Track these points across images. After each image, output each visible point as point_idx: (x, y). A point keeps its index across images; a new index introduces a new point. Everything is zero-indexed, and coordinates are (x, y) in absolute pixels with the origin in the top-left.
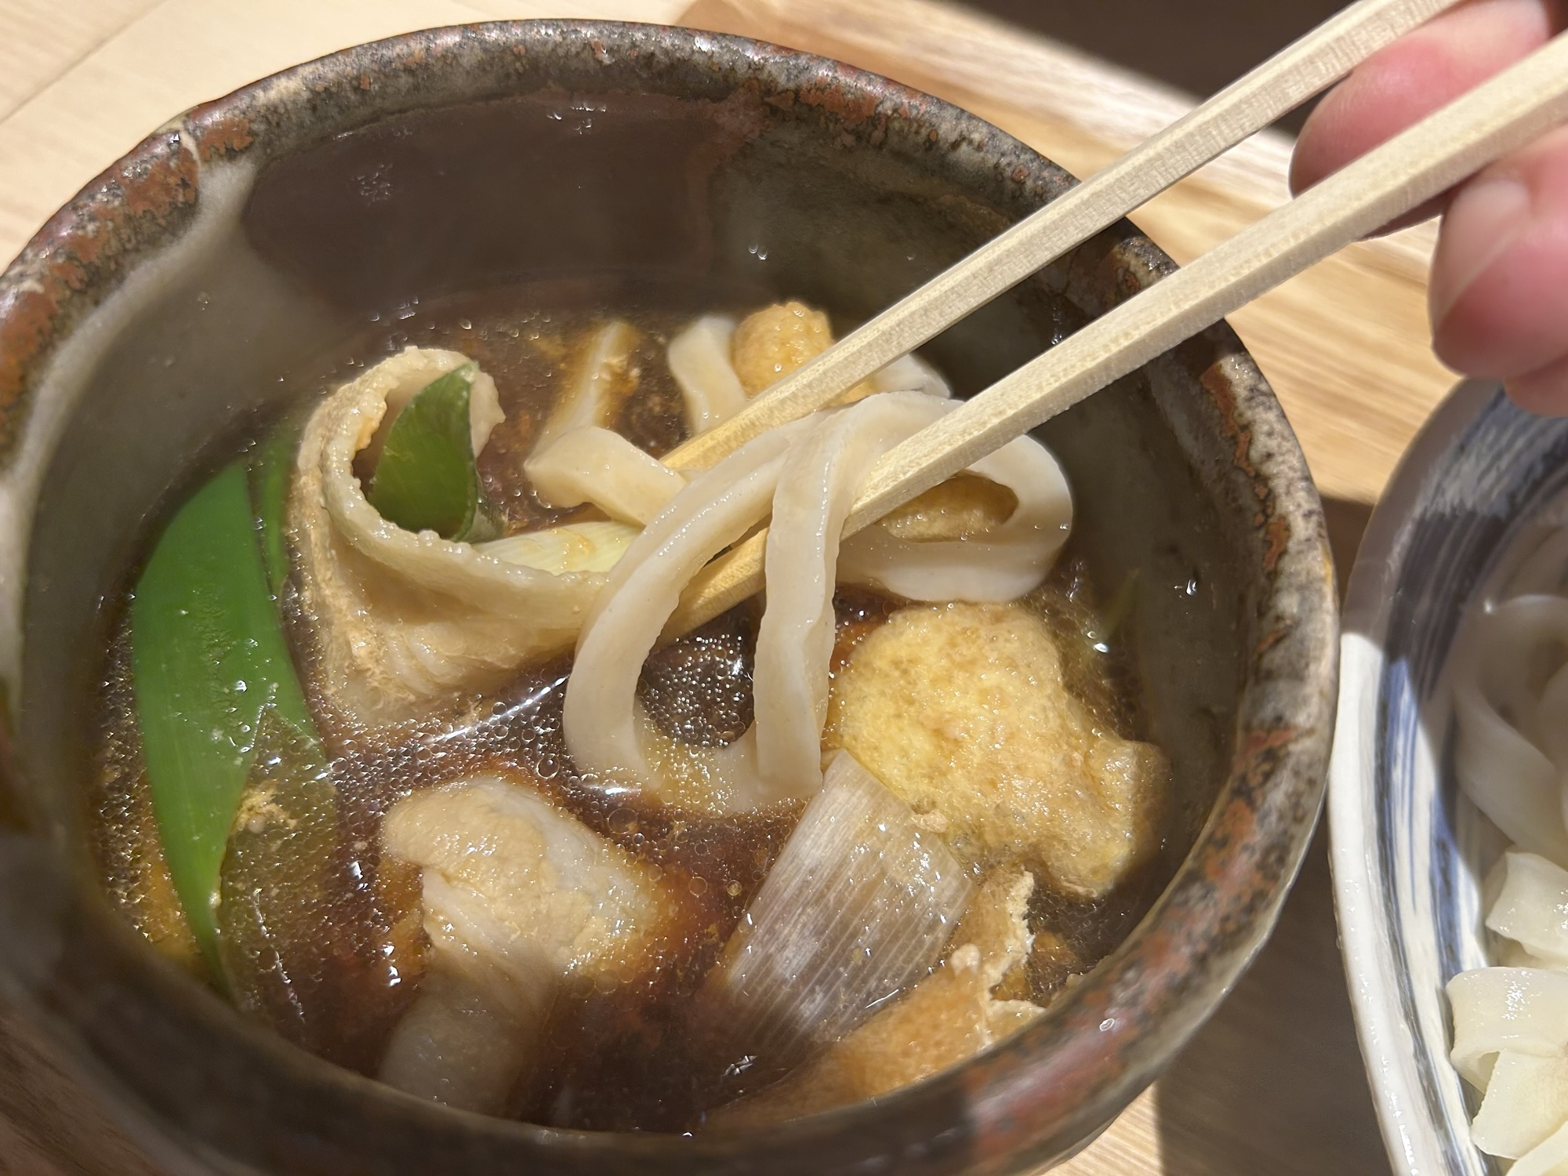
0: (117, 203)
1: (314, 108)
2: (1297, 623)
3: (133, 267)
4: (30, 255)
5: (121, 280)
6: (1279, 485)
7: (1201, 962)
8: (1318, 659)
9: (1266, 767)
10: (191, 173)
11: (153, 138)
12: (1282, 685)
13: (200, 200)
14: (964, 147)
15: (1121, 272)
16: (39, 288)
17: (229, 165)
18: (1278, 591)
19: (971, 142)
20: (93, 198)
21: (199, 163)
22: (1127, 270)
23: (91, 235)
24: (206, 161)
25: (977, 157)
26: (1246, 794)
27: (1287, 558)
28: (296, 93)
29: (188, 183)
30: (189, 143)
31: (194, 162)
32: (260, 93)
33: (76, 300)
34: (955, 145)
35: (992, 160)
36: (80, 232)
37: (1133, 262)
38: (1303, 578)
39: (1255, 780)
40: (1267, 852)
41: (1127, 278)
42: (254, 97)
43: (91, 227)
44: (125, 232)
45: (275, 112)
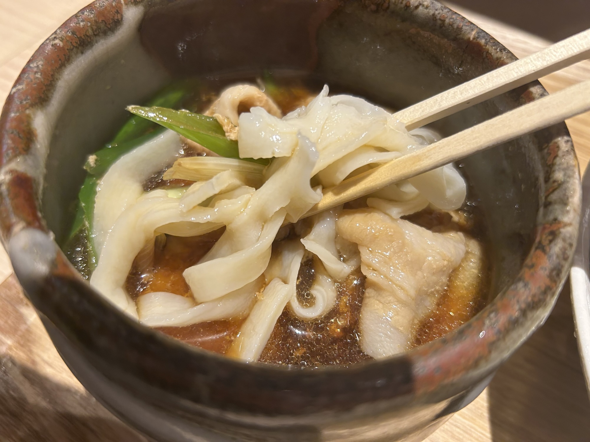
0: (92, 16)
2: (563, 183)
3: (97, 42)
4: (58, 31)
5: (92, 46)
7: (524, 313)
8: (572, 196)
9: (550, 238)
10: (120, 8)
12: (557, 207)
13: (123, 19)
14: (421, 8)
15: (485, 53)
16: (61, 44)
17: (135, 7)
18: (554, 171)
19: (423, 6)
20: (83, 14)
21: (124, 5)
22: (488, 52)
23: (82, 26)
24: (126, 4)
25: (426, 11)
26: (542, 248)
27: (558, 159)
29: (118, 11)
31: (122, 4)
33: (75, 49)
34: (417, 7)
35: (432, 12)
36: (78, 25)
37: (490, 49)
38: (565, 166)
39: (545, 242)
40: (552, 270)
41: (487, 55)
43: (82, 24)
44: (95, 27)
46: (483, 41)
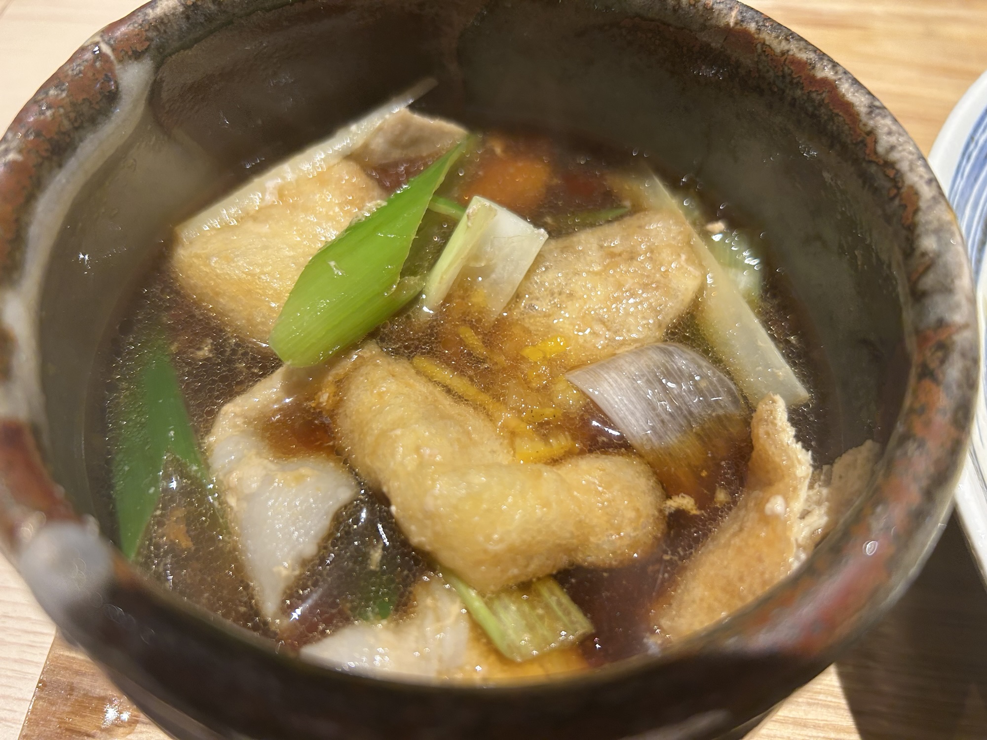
0: (64, 95)
1: (188, 18)
2: (939, 255)
3: (81, 140)
4: (10, 136)
5: (74, 149)
6: (904, 166)
7: (928, 494)
8: (959, 276)
9: (940, 354)
10: (111, 70)
11: (83, 49)
12: (938, 299)
13: (120, 89)
15: (759, 46)
16: (20, 158)
17: (136, 62)
18: (919, 236)
20: (47, 95)
21: (115, 62)
22: (764, 44)
23: (49, 119)
24: (120, 61)
26: (927, 373)
27: (920, 214)
28: (175, 8)
29: (108, 76)
30: (106, 49)
31: (111, 62)
32: (149, 11)
33: (46, 163)
36: (42, 117)
37: (767, 38)
38: (935, 224)
39: (933, 365)
40: (956, 412)
41: (764, 49)
42: (146, 14)
43: (49, 113)
44: (72, 115)
45: (162, 22)
46: (752, 27)
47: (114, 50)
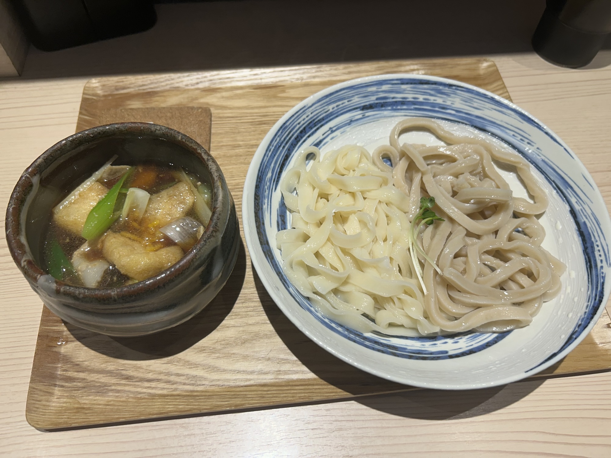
0: (21, 189)
1: (45, 162)
3: (27, 198)
4: (11, 202)
5: (25, 200)
6: (212, 173)
10: (30, 180)
11: (22, 177)
13: (33, 183)
14: (157, 131)
16: (15, 206)
17: (35, 176)
19: (157, 130)
20: (17, 190)
24: (32, 177)
25: (159, 132)
28: (42, 161)
29: (30, 182)
30: (28, 175)
31: (30, 178)
32: (36, 163)
33: (20, 205)
34: (155, 131)
35: (162, 132)
36: (16, 195)
38: (216, 186)
42: (35, 164)
43: (18, 194)
44: (24, 193)
45: (39, 165)
46: (184, 140)
47: (29, 175)
